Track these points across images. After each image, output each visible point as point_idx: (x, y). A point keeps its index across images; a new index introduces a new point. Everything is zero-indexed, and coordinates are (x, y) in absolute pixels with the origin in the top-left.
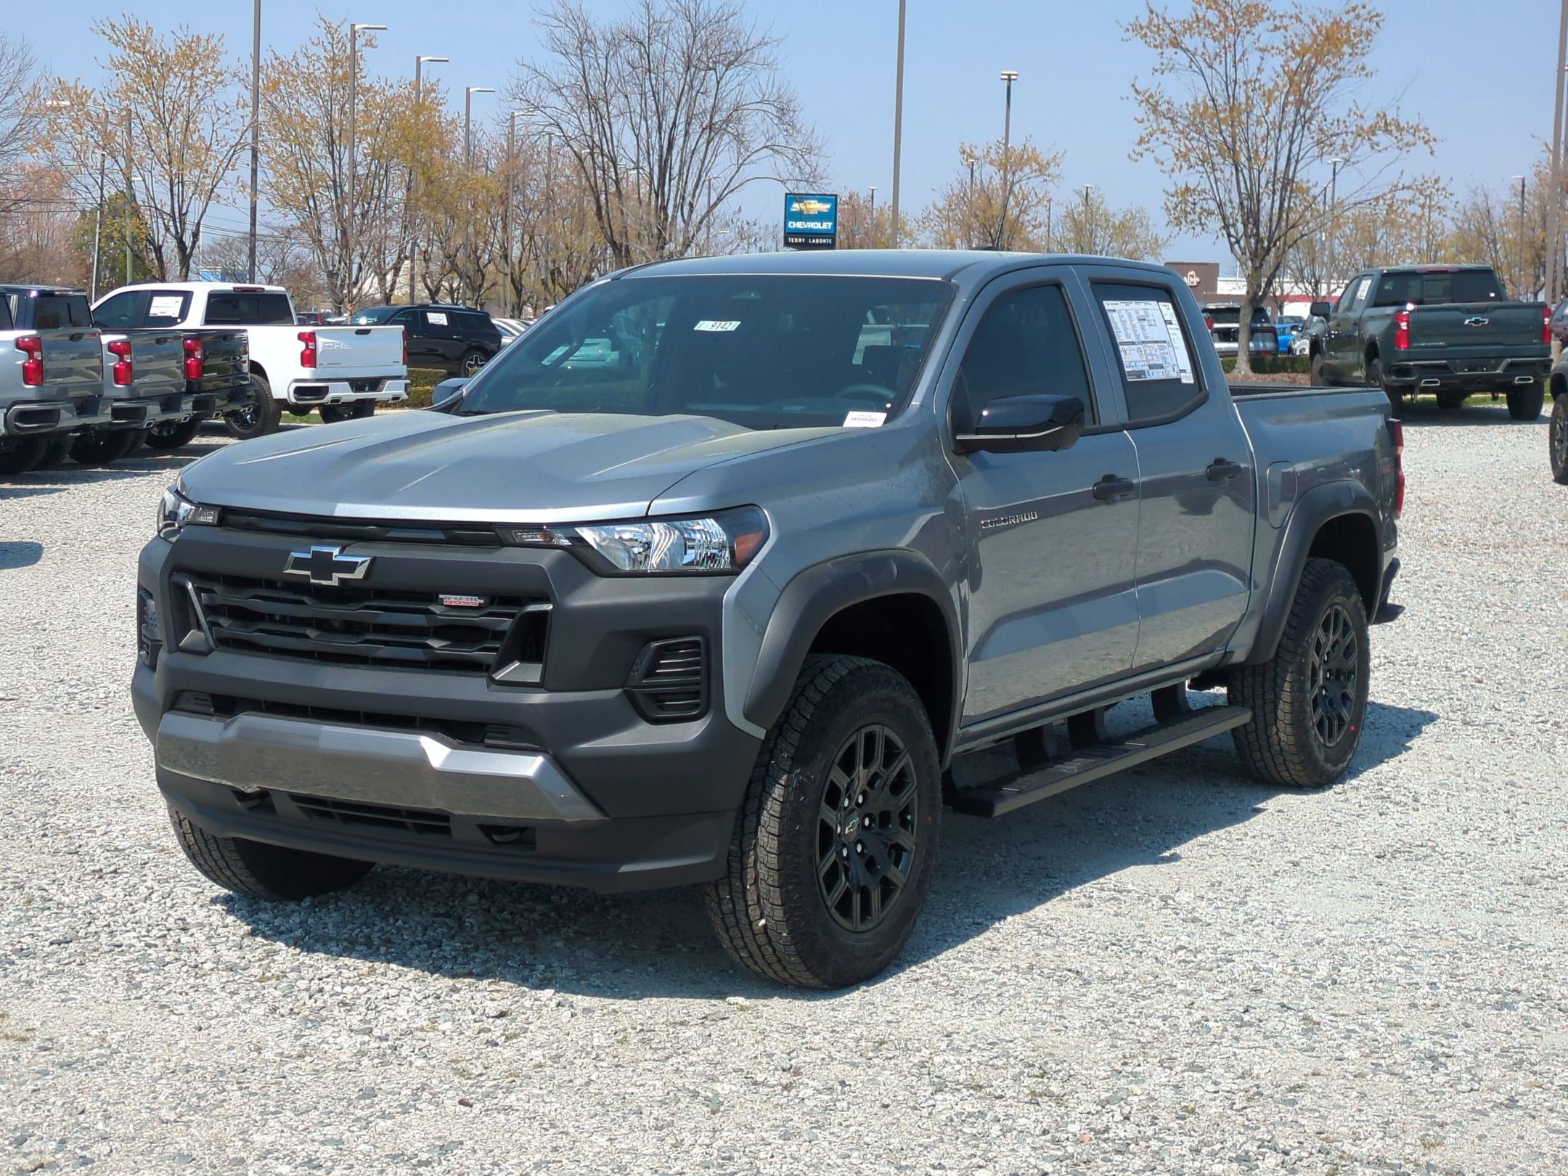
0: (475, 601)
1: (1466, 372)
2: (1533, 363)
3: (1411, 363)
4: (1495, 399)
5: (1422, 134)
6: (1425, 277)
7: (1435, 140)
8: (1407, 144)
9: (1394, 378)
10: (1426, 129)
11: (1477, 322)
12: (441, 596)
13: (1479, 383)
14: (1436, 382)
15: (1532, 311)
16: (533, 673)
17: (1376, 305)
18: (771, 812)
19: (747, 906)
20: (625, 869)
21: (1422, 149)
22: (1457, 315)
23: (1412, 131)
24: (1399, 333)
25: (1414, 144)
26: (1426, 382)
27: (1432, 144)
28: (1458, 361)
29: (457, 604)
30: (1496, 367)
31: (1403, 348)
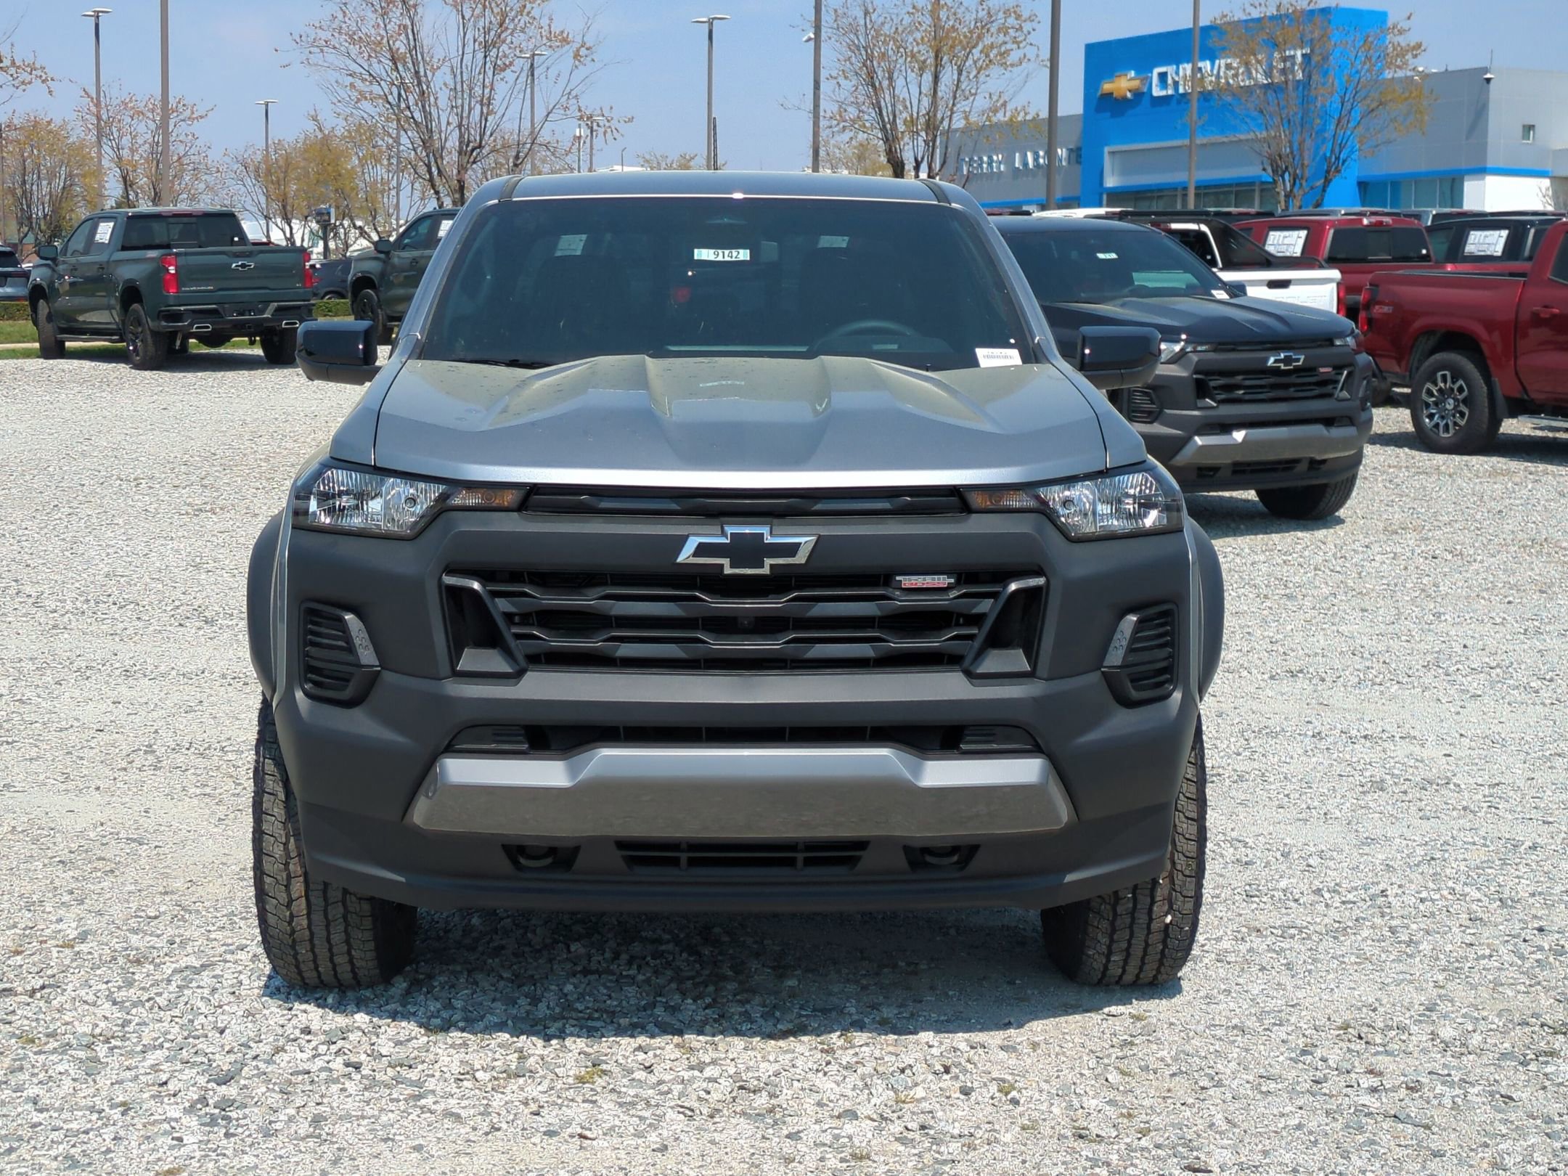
0: (942, 581)
1: (235, 317)
2: (299, 307)
3: (182, 308)
4: (252, 343)
5: (39, 72)
6: (172, 220)
7: (52, 80)
8: (23, 83)
9: (164, 323)
10: (43, 68)
11: (243, 266)
12: (898, 578)
13: (249, 327)
14: (208, 327)
15: (293, 255)
16: (1016, 660)
17: (124, 248)
18: (1188, 795)
19: (1153, 902)
20: (1070, 878)
21: (38, 87)
22: (223, 258)
23: (29, 70)
24: (168, 277)
25: (30, 83)
26: (197, 328)
27: (50, 83)
28: (226, 306)
29: (919, 585)
30: (263, 312)
31: (172, 292)
